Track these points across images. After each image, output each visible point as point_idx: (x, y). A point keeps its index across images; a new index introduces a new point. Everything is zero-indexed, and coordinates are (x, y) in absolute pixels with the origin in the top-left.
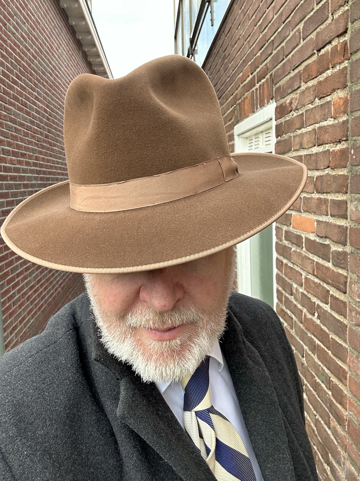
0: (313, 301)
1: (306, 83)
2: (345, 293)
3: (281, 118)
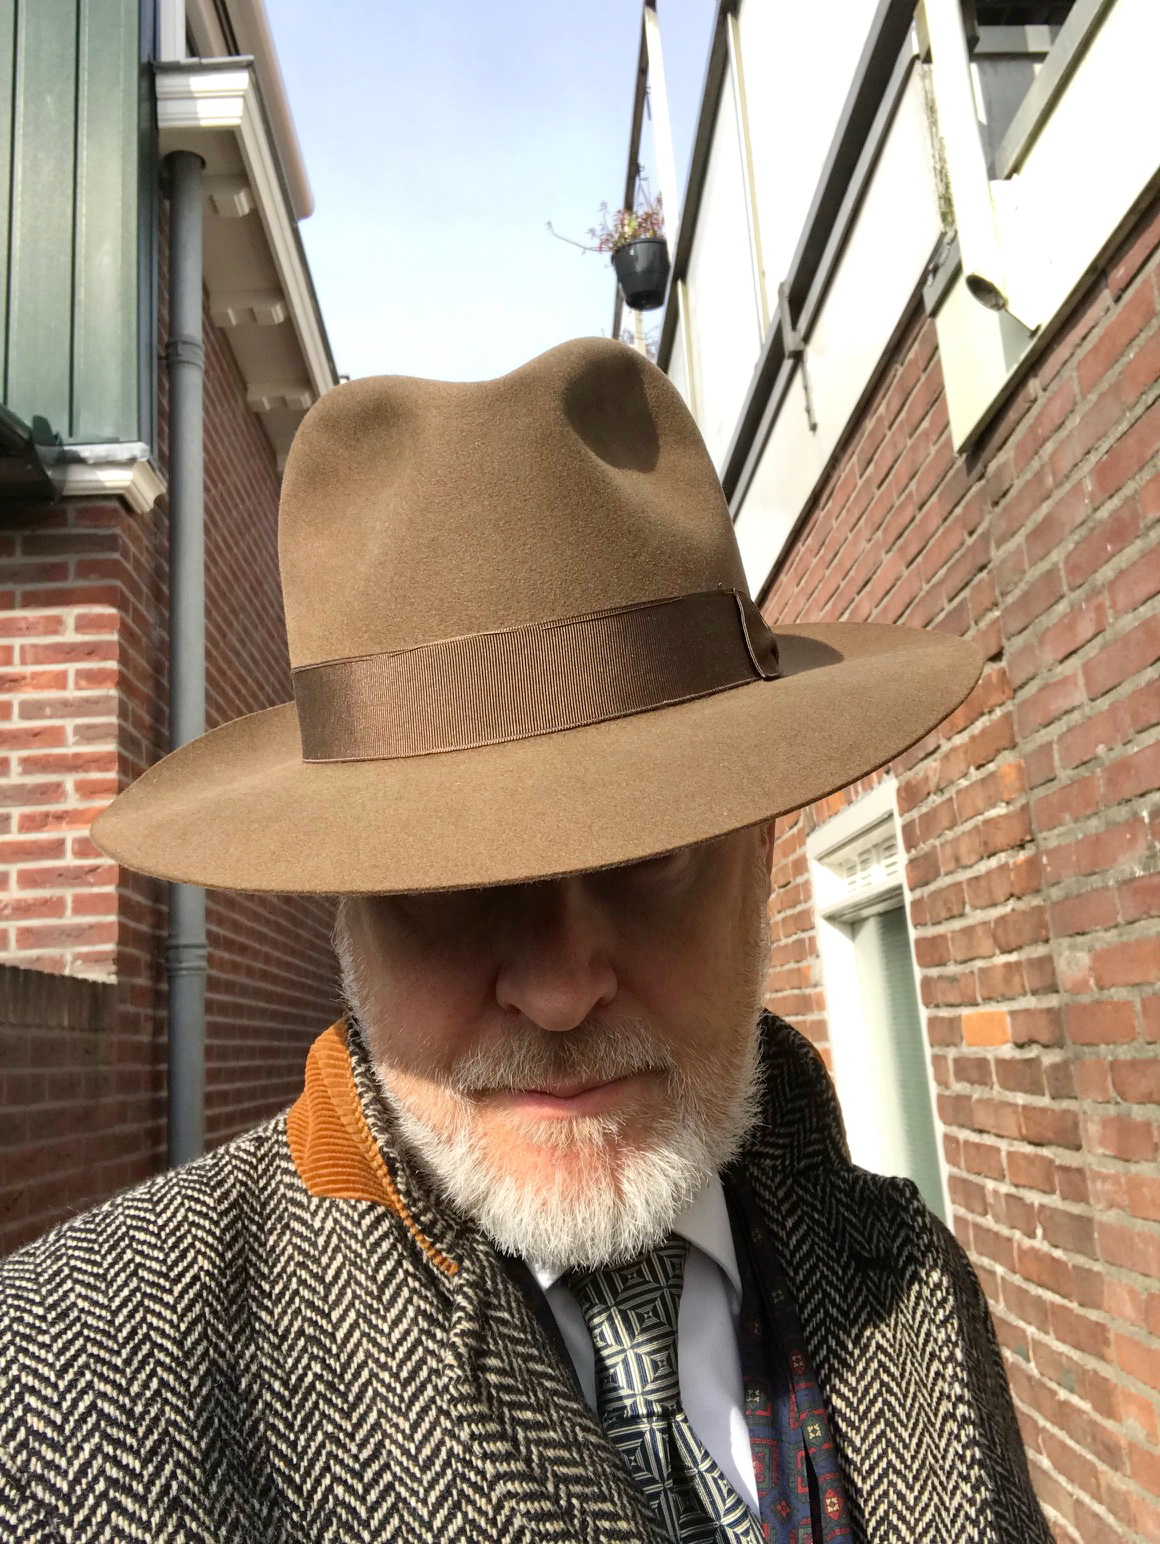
0: (1028, 1201)
1: (949, 739)
2: (1078, 1148)
3: (909, 810)
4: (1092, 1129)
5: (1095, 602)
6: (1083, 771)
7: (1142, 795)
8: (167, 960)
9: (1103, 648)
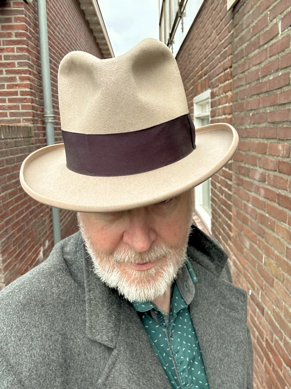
0: (222, 189)
1: (221, 84)
2: (231, 180)
3: (212, 99)
4: (234, 177)
5: (249, 61)
6: (242, 101)
7: (252, 110)
8: (45, 120)
9: (249, 73)
